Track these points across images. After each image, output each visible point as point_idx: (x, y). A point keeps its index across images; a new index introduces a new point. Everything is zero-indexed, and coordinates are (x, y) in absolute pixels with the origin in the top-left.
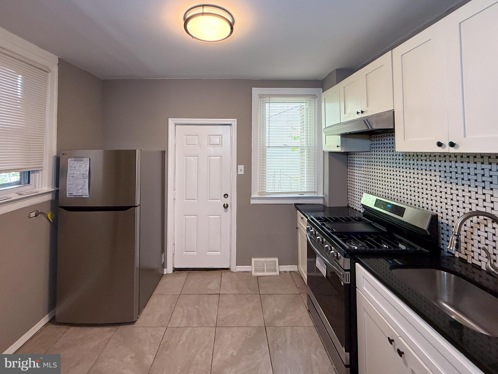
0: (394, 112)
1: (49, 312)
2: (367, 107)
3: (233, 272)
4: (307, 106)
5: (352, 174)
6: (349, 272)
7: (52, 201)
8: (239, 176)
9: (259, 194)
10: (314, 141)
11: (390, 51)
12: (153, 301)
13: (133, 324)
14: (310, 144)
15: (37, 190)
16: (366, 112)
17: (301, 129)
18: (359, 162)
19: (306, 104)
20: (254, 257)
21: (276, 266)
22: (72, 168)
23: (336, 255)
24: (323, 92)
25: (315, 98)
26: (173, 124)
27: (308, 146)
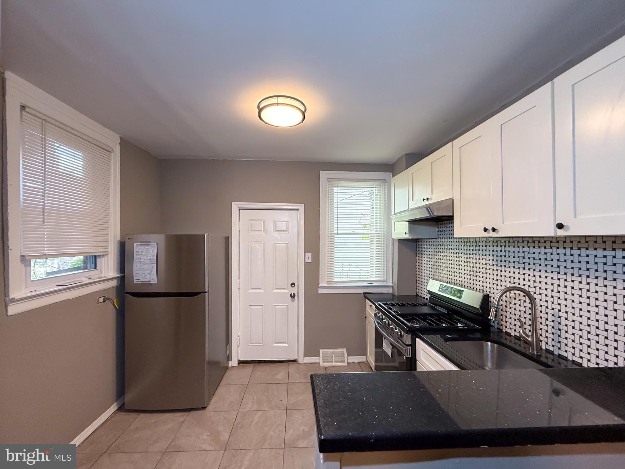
0: (453, 200)
1: (116, 401)
2: (432, 194)
3: (300, 364)
4: (377, 192)
5: (420, 261)
6: (410, 347)
7: (117, 287)
8: (306, 264)
9: (328, 282)
10: (384, 229)
11: (451, 142)
12: (220, 391)
13: (204, 410)
14: (379, 231)
15: (102, 275)
16: (431, 199)
17: (371, 215)
18: (427, 250)
19: (376, 189)
20: (323, 348)
21: (344, 357)
22: (139, 253)
23: (399, 334)
24: (393, 177)
25: (385, 183)
26: (237, 209)
27: (377, 233)
